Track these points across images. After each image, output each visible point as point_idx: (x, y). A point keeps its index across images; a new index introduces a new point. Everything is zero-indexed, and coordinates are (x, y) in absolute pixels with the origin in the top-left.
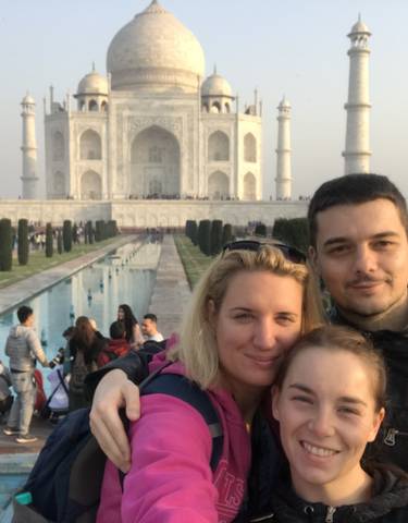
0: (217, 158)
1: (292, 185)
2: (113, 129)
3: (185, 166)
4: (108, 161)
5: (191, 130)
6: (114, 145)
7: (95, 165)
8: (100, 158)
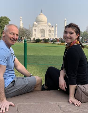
0: (49, 32)
1: (57, 35)
2: (38, 29)
3: (46, 33)
4: (37, 33)
5: (46, 29)
6: (38, 31)
7: (36, 33)
8: (36, 32)
